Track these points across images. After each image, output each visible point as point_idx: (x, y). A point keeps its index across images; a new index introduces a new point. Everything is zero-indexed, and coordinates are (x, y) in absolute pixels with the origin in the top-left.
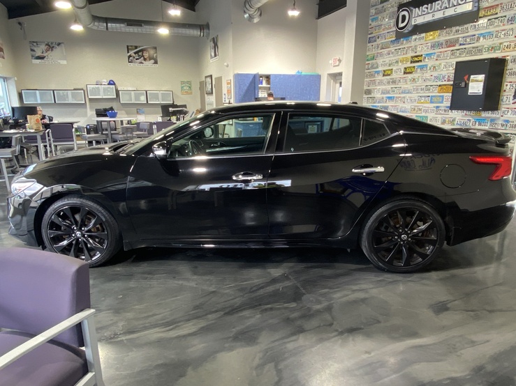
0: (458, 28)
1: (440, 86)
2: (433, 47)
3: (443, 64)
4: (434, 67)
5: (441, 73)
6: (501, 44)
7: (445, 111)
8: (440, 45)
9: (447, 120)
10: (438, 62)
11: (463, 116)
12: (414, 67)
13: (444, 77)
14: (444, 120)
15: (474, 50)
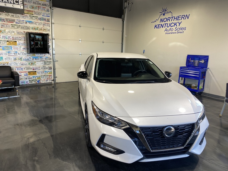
0: (12, 14)
1: (8, 41)
3: (7, 31)
5: (7, 34)
6: (38, 27)
7: (15, 54)
8: (2, 20)
9: (17, 58)
10: (3, 29)
11: (26, 56)
13: (9, 37)
14: (15, 59)
15: (25, 27)
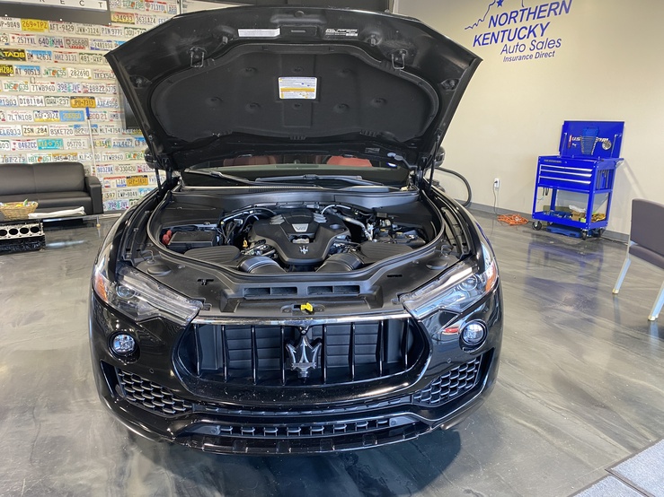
0: (81, 25)
1: (72, 98)
2: (44, 41)
3: (69, 69)
4: (54, 71)
5: (69, 80)
8: (57, 42)
9: (97, 142)
10: (58, 66)
11: (119, 136)
12: (10, 66)
13: (76, 87)
